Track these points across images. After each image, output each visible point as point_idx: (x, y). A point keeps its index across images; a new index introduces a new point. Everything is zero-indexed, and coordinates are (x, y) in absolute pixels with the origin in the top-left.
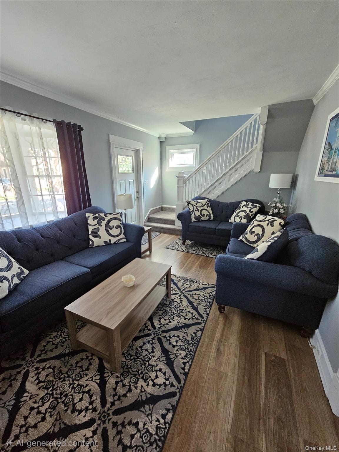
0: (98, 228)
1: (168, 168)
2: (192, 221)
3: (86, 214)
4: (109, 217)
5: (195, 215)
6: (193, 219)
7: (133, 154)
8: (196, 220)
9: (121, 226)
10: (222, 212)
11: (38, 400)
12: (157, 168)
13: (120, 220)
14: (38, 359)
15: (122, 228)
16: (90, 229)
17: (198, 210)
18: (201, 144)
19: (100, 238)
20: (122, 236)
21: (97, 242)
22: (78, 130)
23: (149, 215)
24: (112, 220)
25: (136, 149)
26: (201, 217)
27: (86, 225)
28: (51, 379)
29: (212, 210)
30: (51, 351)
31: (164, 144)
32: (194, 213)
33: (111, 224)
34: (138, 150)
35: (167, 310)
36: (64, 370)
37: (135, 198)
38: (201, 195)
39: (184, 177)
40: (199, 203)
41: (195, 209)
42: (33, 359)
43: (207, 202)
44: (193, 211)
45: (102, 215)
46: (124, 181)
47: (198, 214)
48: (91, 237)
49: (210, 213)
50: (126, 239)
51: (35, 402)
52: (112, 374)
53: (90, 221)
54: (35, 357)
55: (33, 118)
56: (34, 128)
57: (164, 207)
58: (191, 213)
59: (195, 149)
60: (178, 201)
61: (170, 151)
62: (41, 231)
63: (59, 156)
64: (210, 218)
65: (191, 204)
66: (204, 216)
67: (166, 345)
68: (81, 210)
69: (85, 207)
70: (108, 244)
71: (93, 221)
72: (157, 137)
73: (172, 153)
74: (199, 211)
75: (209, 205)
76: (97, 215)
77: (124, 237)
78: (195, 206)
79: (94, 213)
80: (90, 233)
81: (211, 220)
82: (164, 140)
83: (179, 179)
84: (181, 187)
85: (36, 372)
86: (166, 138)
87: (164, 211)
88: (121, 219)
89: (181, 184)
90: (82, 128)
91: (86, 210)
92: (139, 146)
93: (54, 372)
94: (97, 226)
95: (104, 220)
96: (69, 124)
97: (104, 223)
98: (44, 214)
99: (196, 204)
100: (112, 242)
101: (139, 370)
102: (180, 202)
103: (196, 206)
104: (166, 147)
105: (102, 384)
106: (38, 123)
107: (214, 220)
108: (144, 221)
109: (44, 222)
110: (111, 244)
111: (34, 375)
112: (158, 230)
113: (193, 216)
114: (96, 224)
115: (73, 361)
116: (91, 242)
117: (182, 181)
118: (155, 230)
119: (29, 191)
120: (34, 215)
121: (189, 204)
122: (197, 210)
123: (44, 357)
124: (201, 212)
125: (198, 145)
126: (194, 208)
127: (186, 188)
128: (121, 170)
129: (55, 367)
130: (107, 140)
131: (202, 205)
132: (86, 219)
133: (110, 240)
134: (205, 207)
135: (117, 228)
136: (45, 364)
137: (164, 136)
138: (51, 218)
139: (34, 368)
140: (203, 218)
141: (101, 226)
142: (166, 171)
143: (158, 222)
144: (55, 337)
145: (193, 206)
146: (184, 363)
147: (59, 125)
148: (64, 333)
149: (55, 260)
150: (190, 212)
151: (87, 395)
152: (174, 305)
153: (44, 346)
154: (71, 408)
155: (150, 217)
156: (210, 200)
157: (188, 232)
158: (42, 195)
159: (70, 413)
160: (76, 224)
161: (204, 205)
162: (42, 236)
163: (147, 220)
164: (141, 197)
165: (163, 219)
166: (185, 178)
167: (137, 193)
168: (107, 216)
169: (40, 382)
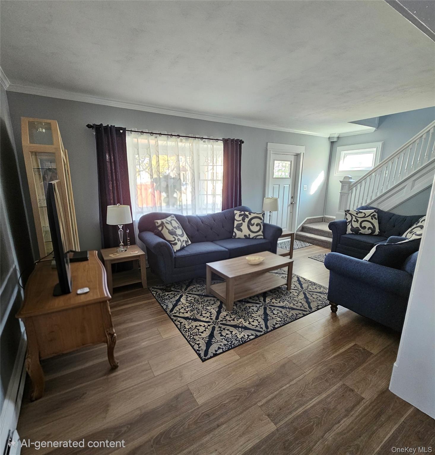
0: (242, 223)
1: (337, 172)
2: (347, 233)
3: (235, 211)
4: (253, 215)
5: (352, 226)
6: (349, 231)
7: (292, 158)
8: (352, 232)
9: (261, 224)
10: (394, 227)
11: (185, 306)
12: (323, 171)
13: (261, 219)
14: (188, 292)
15: (262, 227)
16: (236, 223)
17: (357, 221)
18: (384, 142)
19: (242, 231)
20: (260, 233)
21: (239, 234)
22: (240, 143)
23: (304, 224)
24: (254, 218)
25: (296, 154)
26: (360, 229)
27: (233, 219)
28: (193, 301)
29: (379, 223)
30: (195, 291)
31: (335, 145)
32: (351, 224)
33: (252, 222)
34: (298, 154)
35: (282, 297)
36: (200, 300)
37: (289, 204)
38: (370, 204)
39: (351, 182)
40: (362, 212)
41: (354, 219)
42: (186, 291)
43: (373, 213)
44: (351, 221)
45: (247, 213)
46: (278, 186)
47: (356, 225)
48: (235, 230)
49: (374, 227)
50: (264, 236)
51: (184, 306)
52: (225, 311)
53: (237, 217)
54: (187, 291)
55: (210, 140)
56: (210, 146)
57: (327, 218)
58: (348, 224)
59: (376, 149)
60: (340, 210)
61: (342, 152)
62: (203, 220)
63: (223, 165)
64: (374, 232)
65: (350, 214)
66: (365, 229)
67: (268, 312)
68: (232, 207)
69: (236, 206)
70: (247, 238)
71: (239, 217)
72: (327, 138)
73: (345, 154)
74: (359, 222)
75: (376, 216)
76: (243, 213)
77: (262, 234)
78: (354, 216)
79: (241, 211)
80: (235, 226)
81: (376, 235)
82: (335, 140)
83: (343, 184)
84: (344, 194)
85: (186, 296)
86: (338, 138)
87: (326, 222)
88: (263, 218)
89: (345, 191)
90: (243, 141)
91: (235, 208)
92: (301, 149)
93: (195, 299)
94: (241, 222)
95: (248, 217)
96: (233, 140)
97: (247, 220)
98: (206, 209)
99: (357, 214)
100: (251, 237)
101: (243, 315)
102: (341, 212)
103: (356, 216)
104: (338, 148)
105: (219, 313)
106: (212, 143)
107: (380, 236)
108: (296, 230)
109: (205, 214)
110: (249, 238)
111: (185, 297)
112: (310, 241)
113: (349, 227)
114: (241, 220)
115: (206, 299)
116: (234, 234)
117: (347, 187)
118: (307, 241)
119: (200, 190)
120: (200, 209)
121: (347, 213)
122: (355, 220)
123: (191, 292)
124: (361, 223)
125: (380, 144)
126: (352, 218)
127: (351, 195)
128: (276, 175)
129: (196, 298)
130: (265, 148)
131: (365, 215)
132: (234, 215)
133: (249, 235)
134: (369, 219)
135: (257, 225)
136: (191, 295)
137: (336, 136)
138: (210, 212)
139: (185, 295)
140: (362, 231)
141: (244, 222)
142: (335, 175)
143: (314, 233)
144: (198, 286)
145: (352, 217)
146: (276, 323)
147: (226, 142)
148: (204, 286)
149: (207, 241)
150: (346, 223)
151: (209, 313)
152: (290, 296)
153: (192, 289)
154: (200, 314)
155: (305, 226)
156: (379, 212)
157: (339, 244)
158: (207, 195)
159: (199, 316)
160: (226, 218)
161: (368, 216)
162: (202, 223)
163: (300, 229)
164: (296, 203)
165: (319, 230)
166: (352, 184)
167: (292, 198)
168: (251, 215)
169: (187, 300)
